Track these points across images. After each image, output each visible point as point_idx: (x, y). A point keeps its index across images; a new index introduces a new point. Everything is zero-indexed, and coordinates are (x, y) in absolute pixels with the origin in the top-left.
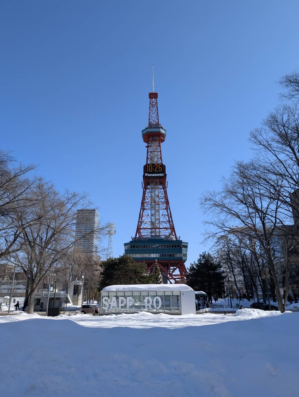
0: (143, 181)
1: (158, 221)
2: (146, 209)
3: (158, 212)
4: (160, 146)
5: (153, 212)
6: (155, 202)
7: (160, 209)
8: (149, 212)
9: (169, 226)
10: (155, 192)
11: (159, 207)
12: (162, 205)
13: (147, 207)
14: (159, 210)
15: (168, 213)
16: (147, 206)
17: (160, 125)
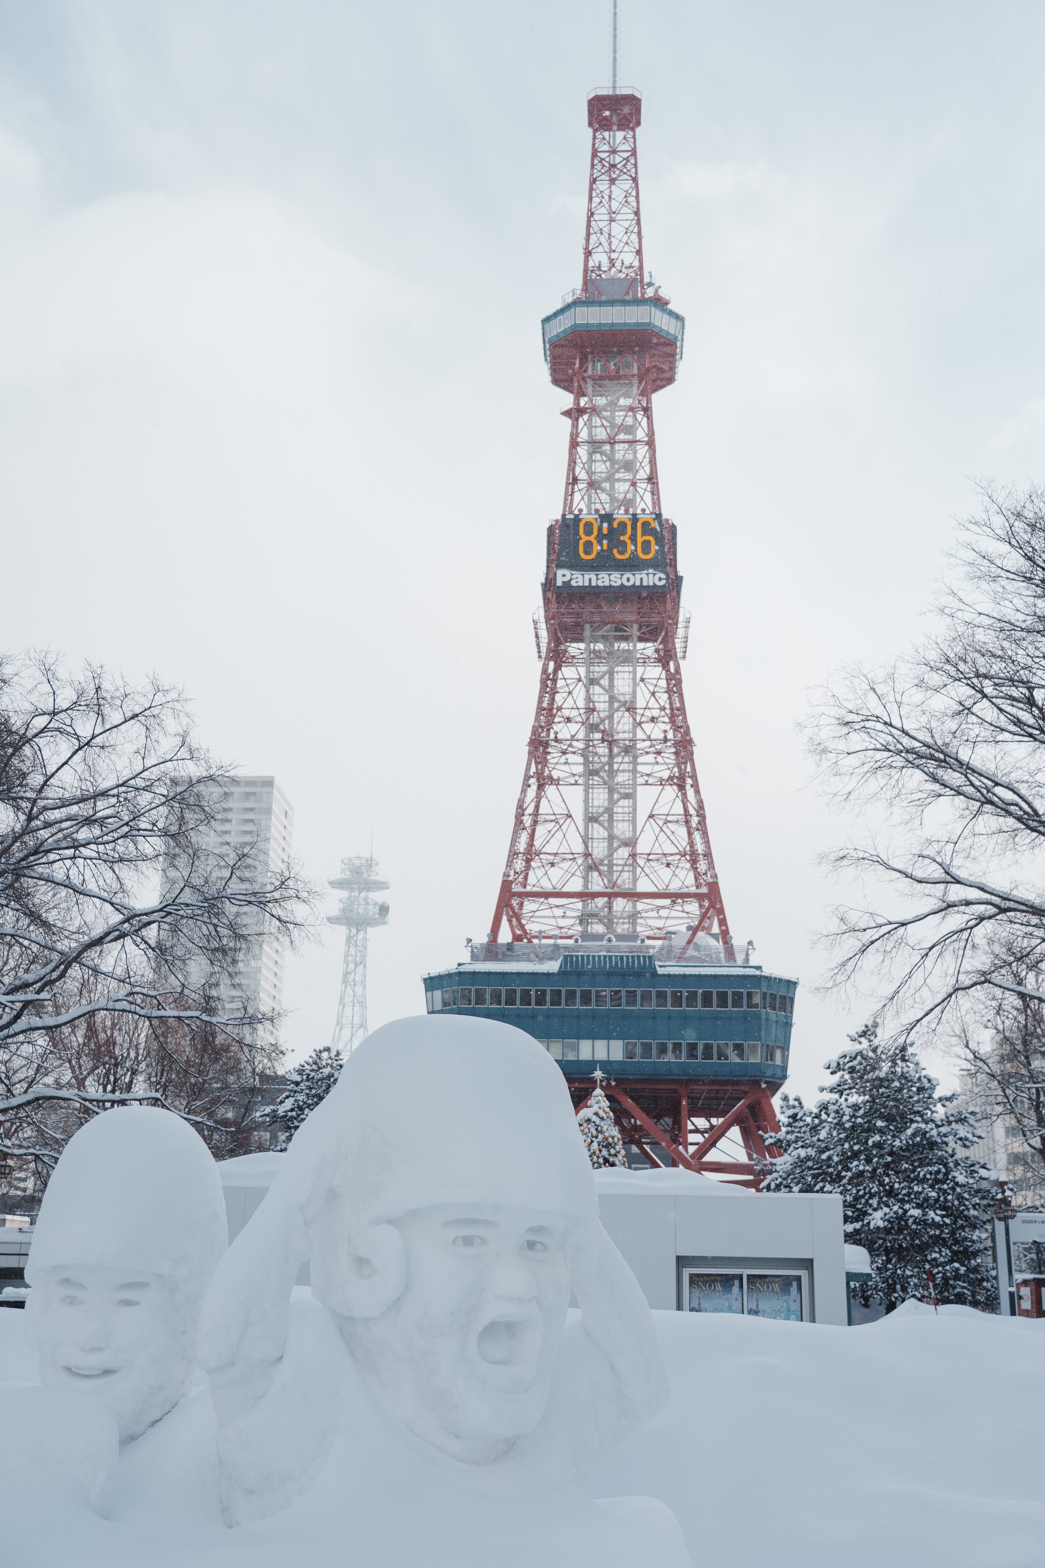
0: (541, 615)
1: (623, 853)
2: (556, 782)
3: (627, 796)
4: (647, 410)
5: (600, 797)
6: (610, 741)
7: (641, 780)
8: (574, 797)
9: (690, 880)
10: (611, 680)
11: (634, 771)
12: (650, 758)
13: (566, 768)
14: (635, 785)
15: (686, 809)
16: (563, 760)
17: (650, 284)
